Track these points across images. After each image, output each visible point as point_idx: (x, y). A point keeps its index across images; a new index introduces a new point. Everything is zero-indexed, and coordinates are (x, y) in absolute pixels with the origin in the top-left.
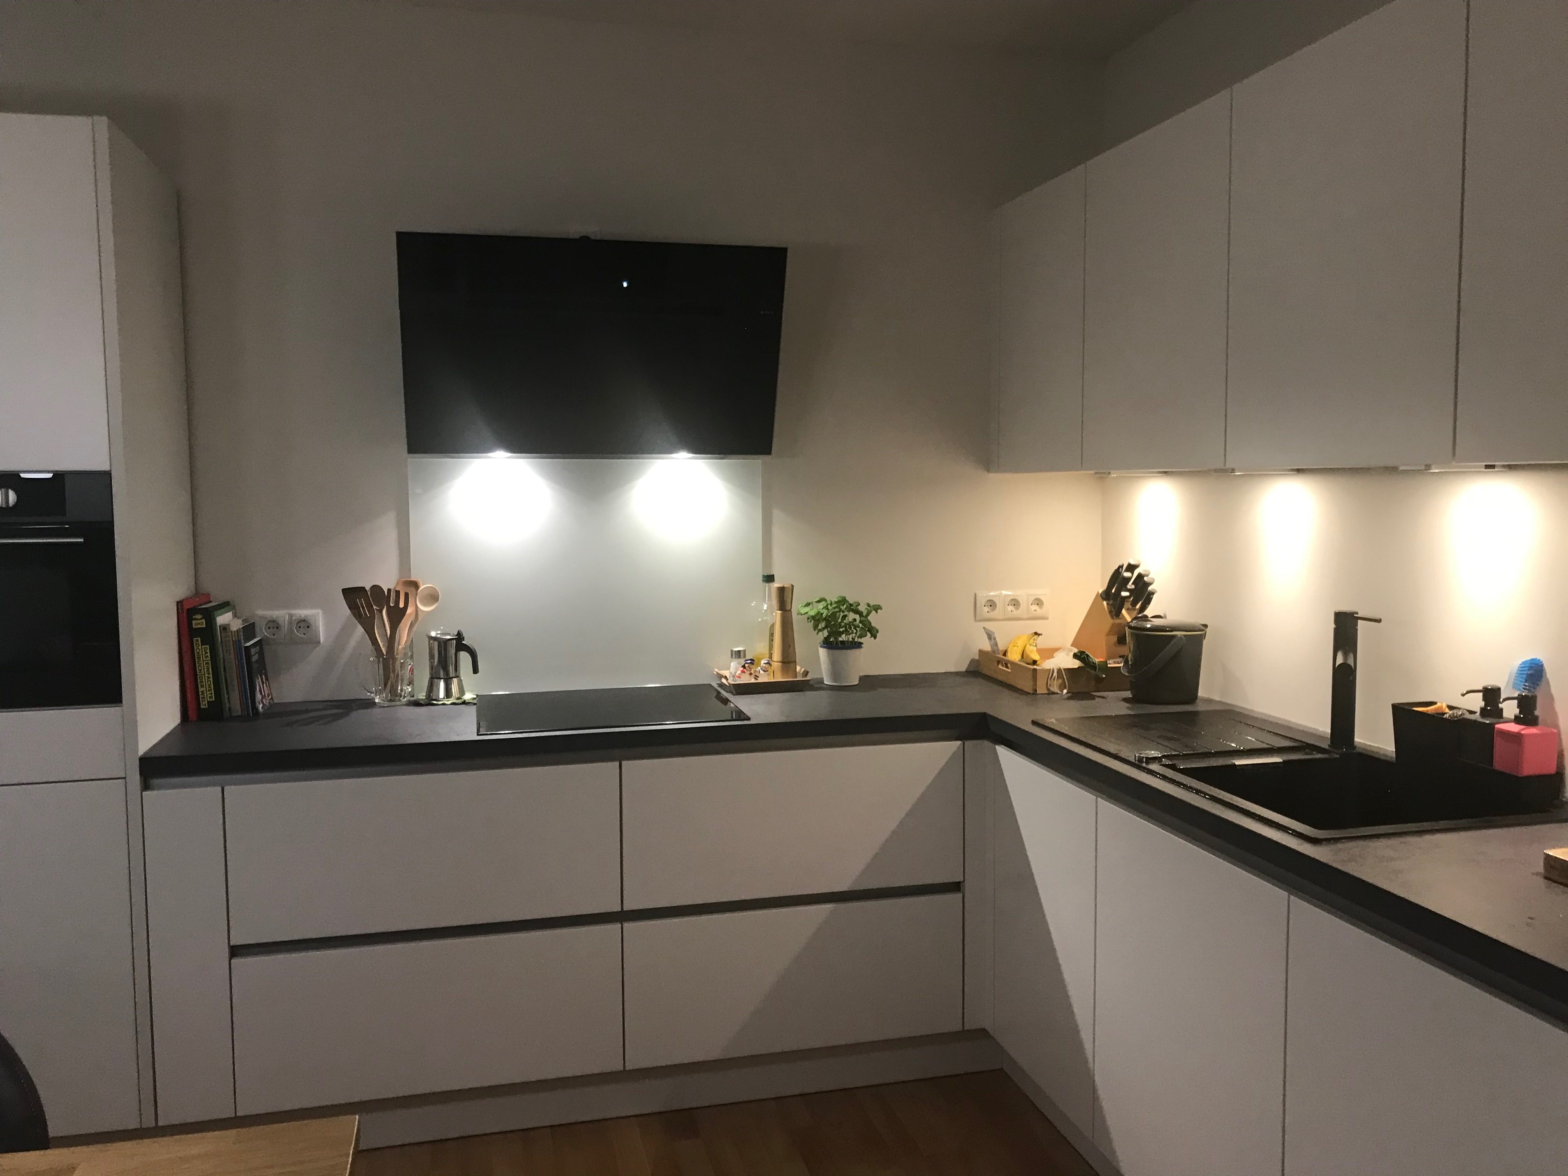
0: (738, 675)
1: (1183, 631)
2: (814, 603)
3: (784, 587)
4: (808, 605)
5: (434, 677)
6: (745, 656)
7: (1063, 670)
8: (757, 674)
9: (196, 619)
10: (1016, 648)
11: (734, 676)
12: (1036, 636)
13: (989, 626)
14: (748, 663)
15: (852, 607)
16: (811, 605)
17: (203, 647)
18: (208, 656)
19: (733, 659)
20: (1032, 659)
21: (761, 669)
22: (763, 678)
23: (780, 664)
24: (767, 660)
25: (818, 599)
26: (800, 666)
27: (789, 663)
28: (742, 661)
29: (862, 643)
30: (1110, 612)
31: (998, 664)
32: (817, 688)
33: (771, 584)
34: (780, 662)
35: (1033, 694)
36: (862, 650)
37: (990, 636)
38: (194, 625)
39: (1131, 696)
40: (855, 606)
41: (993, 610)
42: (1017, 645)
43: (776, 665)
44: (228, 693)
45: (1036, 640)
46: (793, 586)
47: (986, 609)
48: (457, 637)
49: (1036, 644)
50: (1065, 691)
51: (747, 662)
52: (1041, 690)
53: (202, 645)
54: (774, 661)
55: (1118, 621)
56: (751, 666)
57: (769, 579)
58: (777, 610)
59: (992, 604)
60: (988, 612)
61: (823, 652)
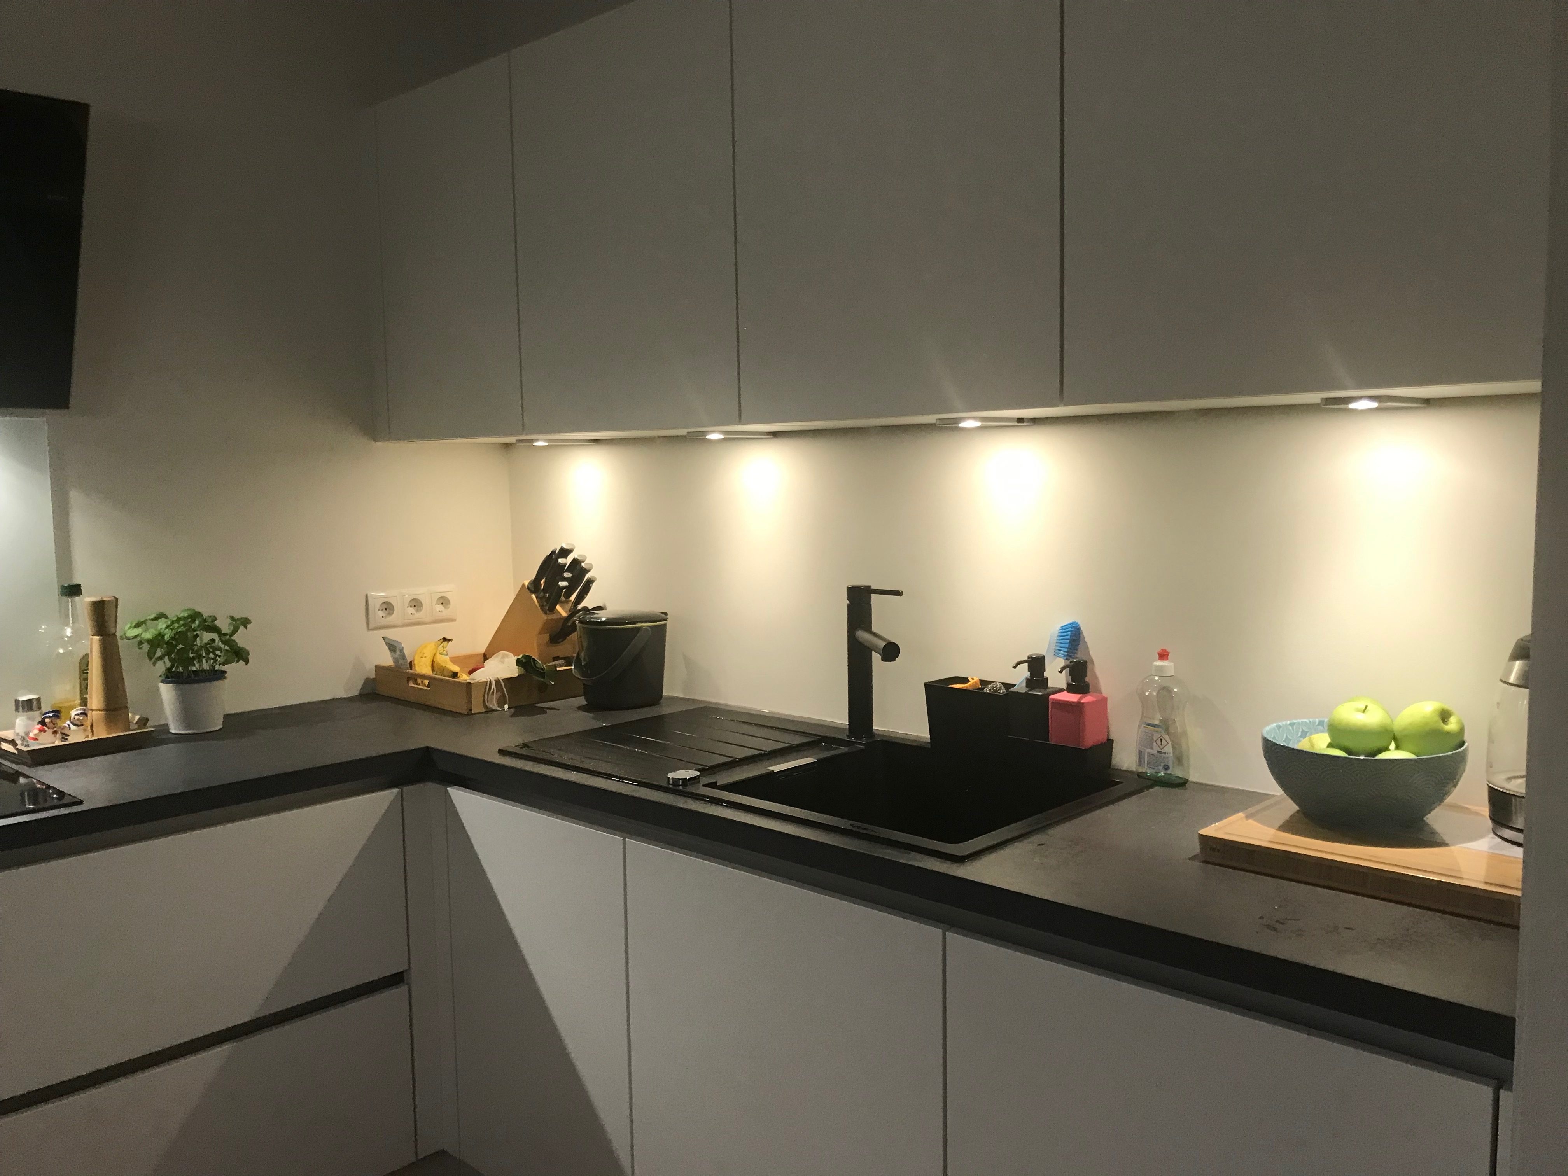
0: (33, 736)
1: (646, 622)
2: (149, 622)
3: (103, 602)
4: (138, 625)
6: (40, 708)
7: (502, 682)
8: (66, 732)
10: (423, 659)
11: (23, 739)
12: (446, 643)
13: (392, 634)
14: (48, 717)
15: (206, 624)
19: (21, 713)
20: (451, 671)
21: (71, 723)
22: (76, 736)
23: (102, 712)
24: (80, 709)
25: (156, 615)
26: (131, 713)
27: (116, 710)
28: (37, 716)
29: (225, 672)
30: (542, 606)
31: (408, 681)
32: (161, 740)
33: (77, 599)
34: (104, 710)
35: (468, 715)
36: (226, 681)
37: (392, 647)
39: (585, 703)
40: (210, 620)
41: (390, 614)
42: (425, 655)
43: (96, 715)
45: (446, 647)
46: (117, 599)
47: (381, 614)
49: (446, 652)
50: (506, 707)
51: (46, 715)
52: (477, 708)
54: (92, 710)
55: (551, 617)
56: (55, 721)
57: (74, 590)
58: (92, 635)
59: (388, 607)
60: (383, 617)
61: (166, 690)
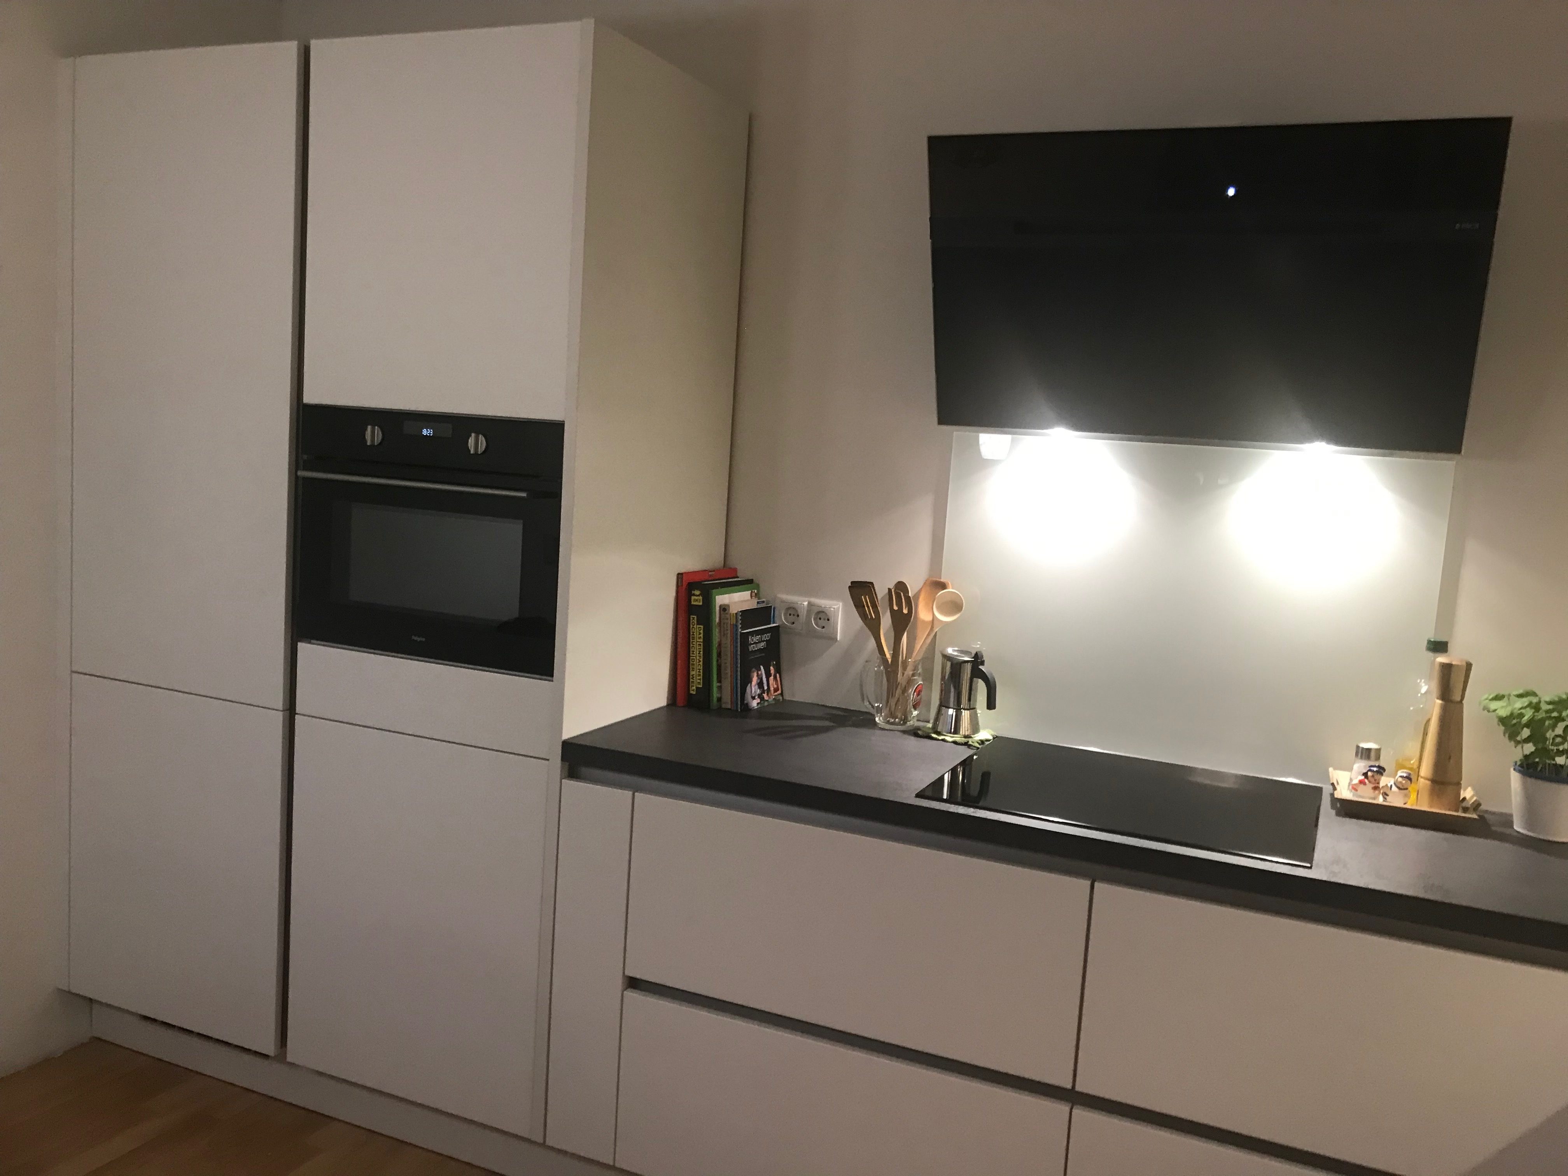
0: (1355, 787)
3: (1452, 665)
5: (943, 704)
8: (1387, 791)
9: (694, 595)
11: (1349, 787)
14: (1373, 771)
16: (1506, 698)
17: (698, 626)
18: (701, 637)
19: (1356, 760)
21: (1395, 784)
22: (1396, 800)
23: (1428, 783)
24: (1406, 772)
25: (1521, 691)
26: (1467, 793)
27: (1447, 782)
28: (1367, 766)
32: (1496, 832)
33: (1438, 656)
34: (1428, 780)
38: (692, 601)
43: (1423, 783)
44: (719, 681)
46: (1469, 666)
48: (973, 659)
51: (1372, 768)
53: (698, 624)
54: (1419, 777)
56: (1377, 776)
57: (1438, 647)
58: (1437, 699)
61: (1515, 779)
